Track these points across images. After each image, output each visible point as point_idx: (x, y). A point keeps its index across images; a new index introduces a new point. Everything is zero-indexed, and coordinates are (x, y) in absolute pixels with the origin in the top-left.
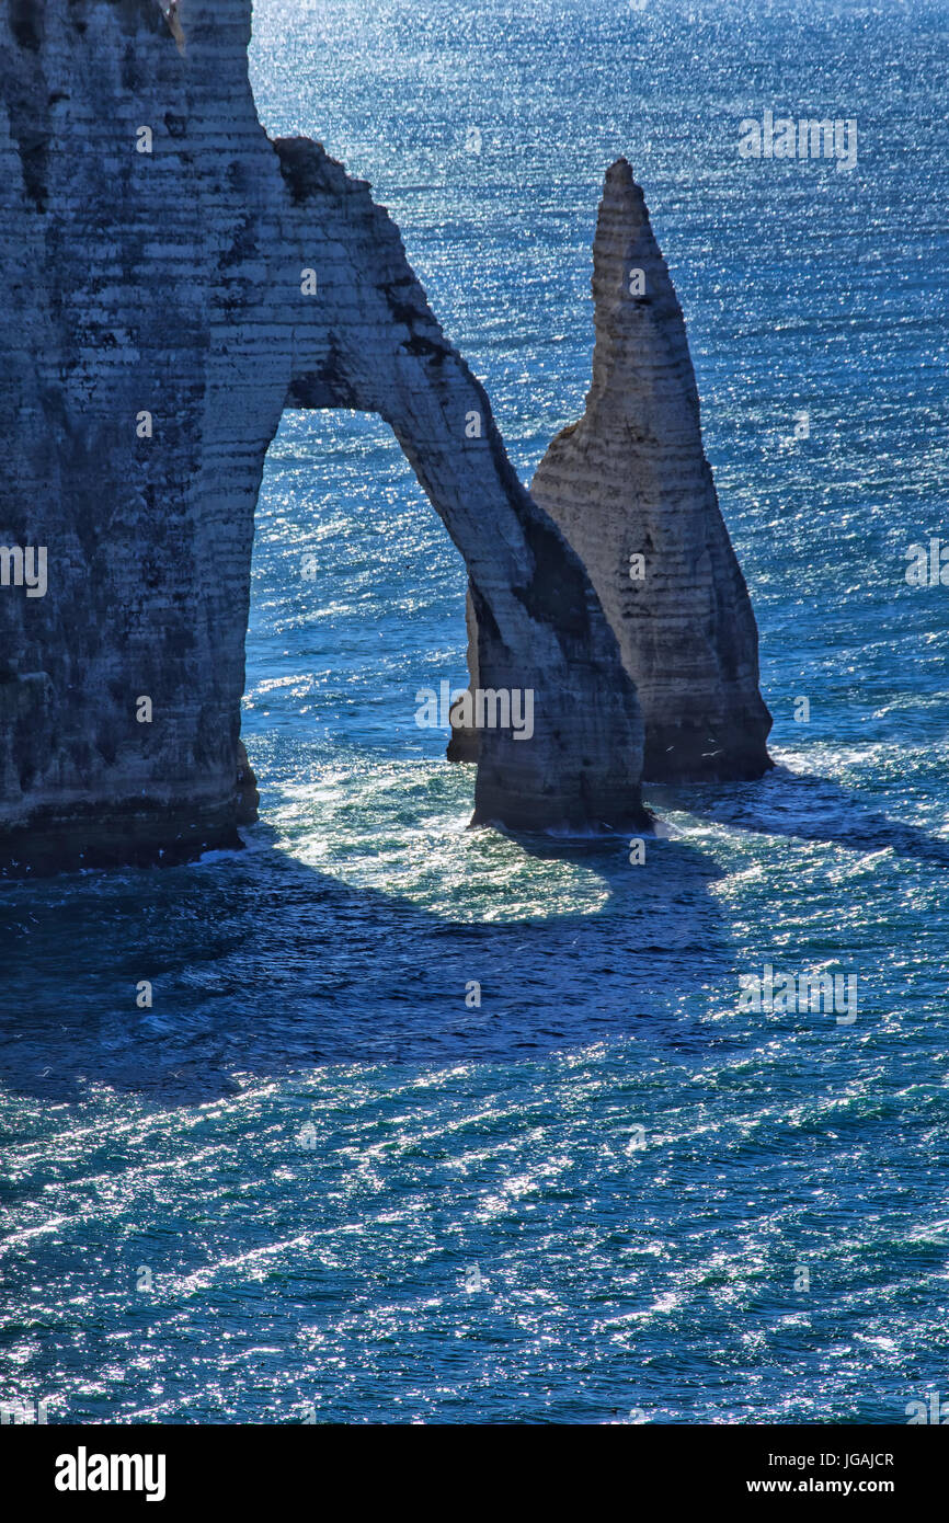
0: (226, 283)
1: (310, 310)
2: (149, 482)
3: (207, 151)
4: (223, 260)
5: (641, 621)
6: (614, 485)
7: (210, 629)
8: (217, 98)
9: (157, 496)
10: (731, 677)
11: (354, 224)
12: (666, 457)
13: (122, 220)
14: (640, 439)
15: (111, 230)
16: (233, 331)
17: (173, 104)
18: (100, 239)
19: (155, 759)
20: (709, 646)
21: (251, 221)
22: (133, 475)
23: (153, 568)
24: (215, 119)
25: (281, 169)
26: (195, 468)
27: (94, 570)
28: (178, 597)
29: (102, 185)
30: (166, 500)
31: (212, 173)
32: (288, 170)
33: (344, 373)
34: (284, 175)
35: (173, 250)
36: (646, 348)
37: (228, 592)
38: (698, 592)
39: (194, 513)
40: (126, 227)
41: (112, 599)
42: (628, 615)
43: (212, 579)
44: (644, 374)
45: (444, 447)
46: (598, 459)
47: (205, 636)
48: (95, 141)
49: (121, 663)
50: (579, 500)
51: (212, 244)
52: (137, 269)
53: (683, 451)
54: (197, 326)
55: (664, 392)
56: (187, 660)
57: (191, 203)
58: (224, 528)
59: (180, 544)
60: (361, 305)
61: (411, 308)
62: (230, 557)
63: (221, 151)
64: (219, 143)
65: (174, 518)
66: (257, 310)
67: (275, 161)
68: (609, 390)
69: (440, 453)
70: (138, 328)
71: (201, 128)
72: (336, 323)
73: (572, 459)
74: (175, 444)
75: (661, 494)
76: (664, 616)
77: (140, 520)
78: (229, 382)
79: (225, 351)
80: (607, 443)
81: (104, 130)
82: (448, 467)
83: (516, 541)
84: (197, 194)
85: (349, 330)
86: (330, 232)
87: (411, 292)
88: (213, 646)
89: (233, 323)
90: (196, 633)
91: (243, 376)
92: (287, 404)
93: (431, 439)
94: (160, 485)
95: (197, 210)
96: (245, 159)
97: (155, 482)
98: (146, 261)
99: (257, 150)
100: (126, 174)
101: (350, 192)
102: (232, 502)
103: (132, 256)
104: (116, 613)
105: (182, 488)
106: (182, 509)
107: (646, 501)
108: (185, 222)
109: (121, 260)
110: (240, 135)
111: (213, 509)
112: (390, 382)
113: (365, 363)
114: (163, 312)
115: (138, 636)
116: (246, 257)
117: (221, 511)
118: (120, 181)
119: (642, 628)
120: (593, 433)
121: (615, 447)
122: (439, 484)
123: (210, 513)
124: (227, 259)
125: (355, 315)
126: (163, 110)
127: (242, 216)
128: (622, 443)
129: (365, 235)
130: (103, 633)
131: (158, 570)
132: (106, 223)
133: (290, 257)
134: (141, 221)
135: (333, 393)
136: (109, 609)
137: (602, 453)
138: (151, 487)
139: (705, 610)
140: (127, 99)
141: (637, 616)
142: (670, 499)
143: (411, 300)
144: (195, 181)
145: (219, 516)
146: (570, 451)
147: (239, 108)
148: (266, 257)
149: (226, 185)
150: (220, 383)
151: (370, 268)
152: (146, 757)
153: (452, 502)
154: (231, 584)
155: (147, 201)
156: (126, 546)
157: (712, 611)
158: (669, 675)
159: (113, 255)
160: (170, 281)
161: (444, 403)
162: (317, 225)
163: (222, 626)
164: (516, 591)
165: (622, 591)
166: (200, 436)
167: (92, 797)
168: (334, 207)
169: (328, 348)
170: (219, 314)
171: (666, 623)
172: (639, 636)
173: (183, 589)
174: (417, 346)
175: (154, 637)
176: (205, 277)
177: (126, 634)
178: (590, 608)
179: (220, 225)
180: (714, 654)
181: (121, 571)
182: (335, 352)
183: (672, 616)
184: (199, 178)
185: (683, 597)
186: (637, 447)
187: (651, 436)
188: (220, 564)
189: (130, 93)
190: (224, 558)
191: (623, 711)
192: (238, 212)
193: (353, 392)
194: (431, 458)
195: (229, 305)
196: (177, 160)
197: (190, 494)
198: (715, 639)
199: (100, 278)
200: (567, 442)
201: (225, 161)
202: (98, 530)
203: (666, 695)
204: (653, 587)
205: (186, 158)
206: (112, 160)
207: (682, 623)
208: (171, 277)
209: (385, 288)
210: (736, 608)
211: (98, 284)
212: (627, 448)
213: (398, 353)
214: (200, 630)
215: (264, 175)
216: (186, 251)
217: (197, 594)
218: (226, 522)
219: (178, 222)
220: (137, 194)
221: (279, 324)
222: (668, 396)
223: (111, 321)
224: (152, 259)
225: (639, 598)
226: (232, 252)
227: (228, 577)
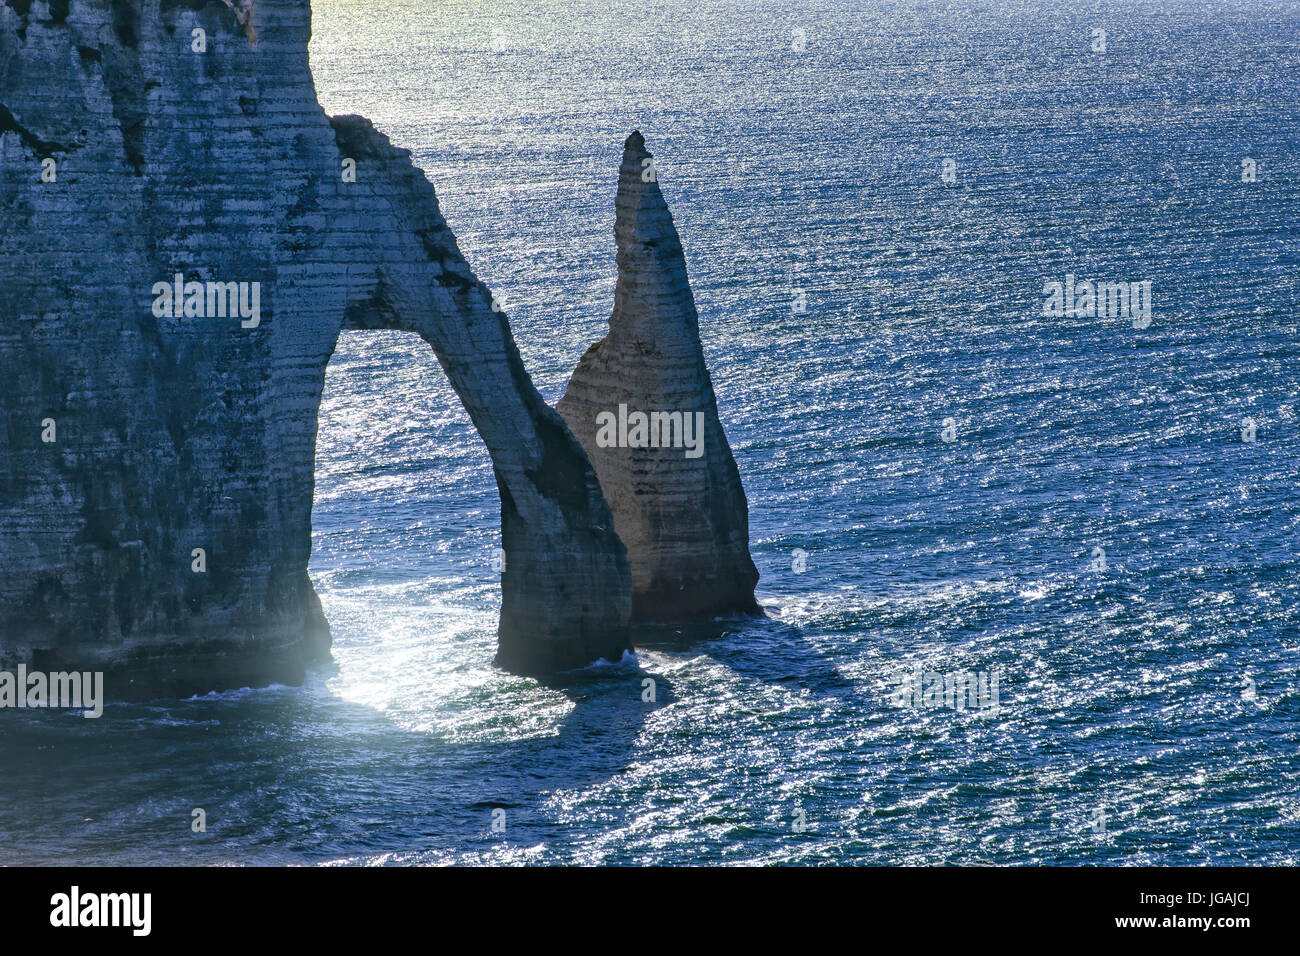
0: (293, 230)
1: (360, 251)
2: (228, 389)
3: (275, 126)
4: (290, 213)
5: (651, 496)
6: (628, 388)
7: (280, 505)
8: (283, 84)
9: (234, 400)
10: (724, 541)
11: (397, 183)
12: (668, 367)
13: (205, 181)
14: (648, 353)
15: (195, 189)
16: (299, 268)
17: (246, 89)
18: (187, 196)
19: (232, 609)
20: (704, 516)
21: (312, 181)
22: (214, 383)
23: (231, 457)
24: (282, 100)
25: (336, 140)
26: (266, 377)
27: (182, 460)
28: (252, 480)
29: (188, 152)
30: (241, 402)
31: (280, 143)
32: (342, 141)
33: (391, 302)
34: (339, 145)
35: (246, 204)
36: (652, 281)
37: (296, 476)
38: (695, 474)
39: (266, 413)
40: (208, 187)
41: (197, 482)
42: (640, 492)
43: (281, 465)
44: (650, 300)
45: (468, 359)
46: (615, 369)
47: (276, 511)
48: (182, 119)
49: (205, 533)
50: (601, 401)
51: (280, 199)
52: (216, 220)
53: (683, 361)
54: (266, 264)
55: (666, 315)
56: (259, 531)
57: (261, 167)
58: (293, 424)
59: (253, 437)
60: (402, 247)
61: (444, 249)
62: (298, 448)
63: (288, 126)
64: (284, 119)
65: (248, 417)
66: (318, 251)
67: (332, 134)
68: (624, 314)
69: (466, 363)
70: (218, 267)
71: (270, 108)
72: (382, 261)
73: (596, 368)
74: (249, 358)
75: (665, 396)
76: (669, 493)
77: (220, 419)
78: (296, 309)
79: (292, 284)
80: (623, 355)
81: (189, 110)
82: (472, 374)
83: (528, 434)
84: (265, 160)
85: (393, 266)
86: (376, 189)
87: (443, 236)
88: (283, 518)
89: (299, 262)
90: (267, 509)
91: (307, 304)
92: (343, 326)
93: (459, 352)
94: (237, 392)
95: (266, 173)
96: (306, 132)
97: (233, 389)
98: (225, 213)
99: (317, 125)
100: (208, 144)
101: (394, 158)
102: (297, 404)
103: (213, 210)
104: (201, 494)
105: (254, 393)
106: (255, 409)
107: (653, 402)
108: (257, 183)
109: (203, 213)
110: (303, 113)
111: (284, 409)
112: (426, 308)
113: (406, 292)
114: (238, 253)
115: (219, 511)
116: (309, 210)
117: (289, 411)
118: (203, 151)
119: (650, 502)
120: (612, 347)
121: (628, 359)
122: (466, 389)
123: (279, 413)
124: (293, 212)
125: (397, 255)
126: (238, 94)
127: (305, 177)
128: (634, 356)
129: (404, 191)
130: (190, 510)
131: (236, 458)
132: (191, 184)
133: (344, 210)
134: (220, 182)
135: (382, 317)
136: (195, 490)
137: (619, 363)
138: (229, 393)
139: (701, 488)
140: (209, 85)
141: (647, 493)
142: (672, 400)
143: (444, 243)
144: (263, 150)
145: (288, 415)
146: (595, 363)
147: (301, 92)
148: (325, 210)
149: (293, 153)
150: (289, 309)
151: (409, 217)
152: (225, 608)
153: (476, 402)
154: (299, 469)
155: (225, 166)
156: (209, 439)
157: (707, 489)
158: (673, 539)
159: (197, 209)
160: (245, 229)
161: (469, 324)
162: (365, 184)
163: (290, 503)
164: (528, 473)
165: (635, 473)
166: (269, 352)
167: (181, 641)
168: (379, 170)
169: (376, 281)
170: (287, 255)
171: (670, 498)
172: (649, 509)
173: (254, 474)
174: (447, 279)
175: (231, 512)
176: (272, 226)
177: (209, 510)
178: (589, 486)
179: (287, 184)
180: (708, 522)
181: (204, 459)
182: (381, 284)
183: (675, 493)
184: (268, 148)
185: (683, 477)
186: (645, 359)
187: (656, 350)
188: (289, 453)
189: (211, 81)
190: (293, 449)
191: (614, 568)
192: (302, 174)
193: (397, 316)
194: (460, 368)
195: (296, 247)
196: (249, 133)
197: (262, 397)
198: (710, 512)
199: (187, 227)
200: (594, 355)
201: (292, 133)
202: (185, 427)
203: (669, 555)
204: (659, 470)
205: (256, 131)
206: (195, 134)
207: (683, 498)
208: (246, 226)
209: (421, 233)
210: (728, 485)
211: (185, 232)
212: (637, 359)
213: (432, 285)
214: (270, 506)
215: (323, 145)
216: (257, 205)
217: (268, 477)
218: (294, 421)
219: (250, 182)
220: (216, 160)
221: (335, 262)
222: (669, 318)
223: (196, 261)
224: (228, 211)
225: (648, 479)
226: (298, 206)
227: (296, 464)
